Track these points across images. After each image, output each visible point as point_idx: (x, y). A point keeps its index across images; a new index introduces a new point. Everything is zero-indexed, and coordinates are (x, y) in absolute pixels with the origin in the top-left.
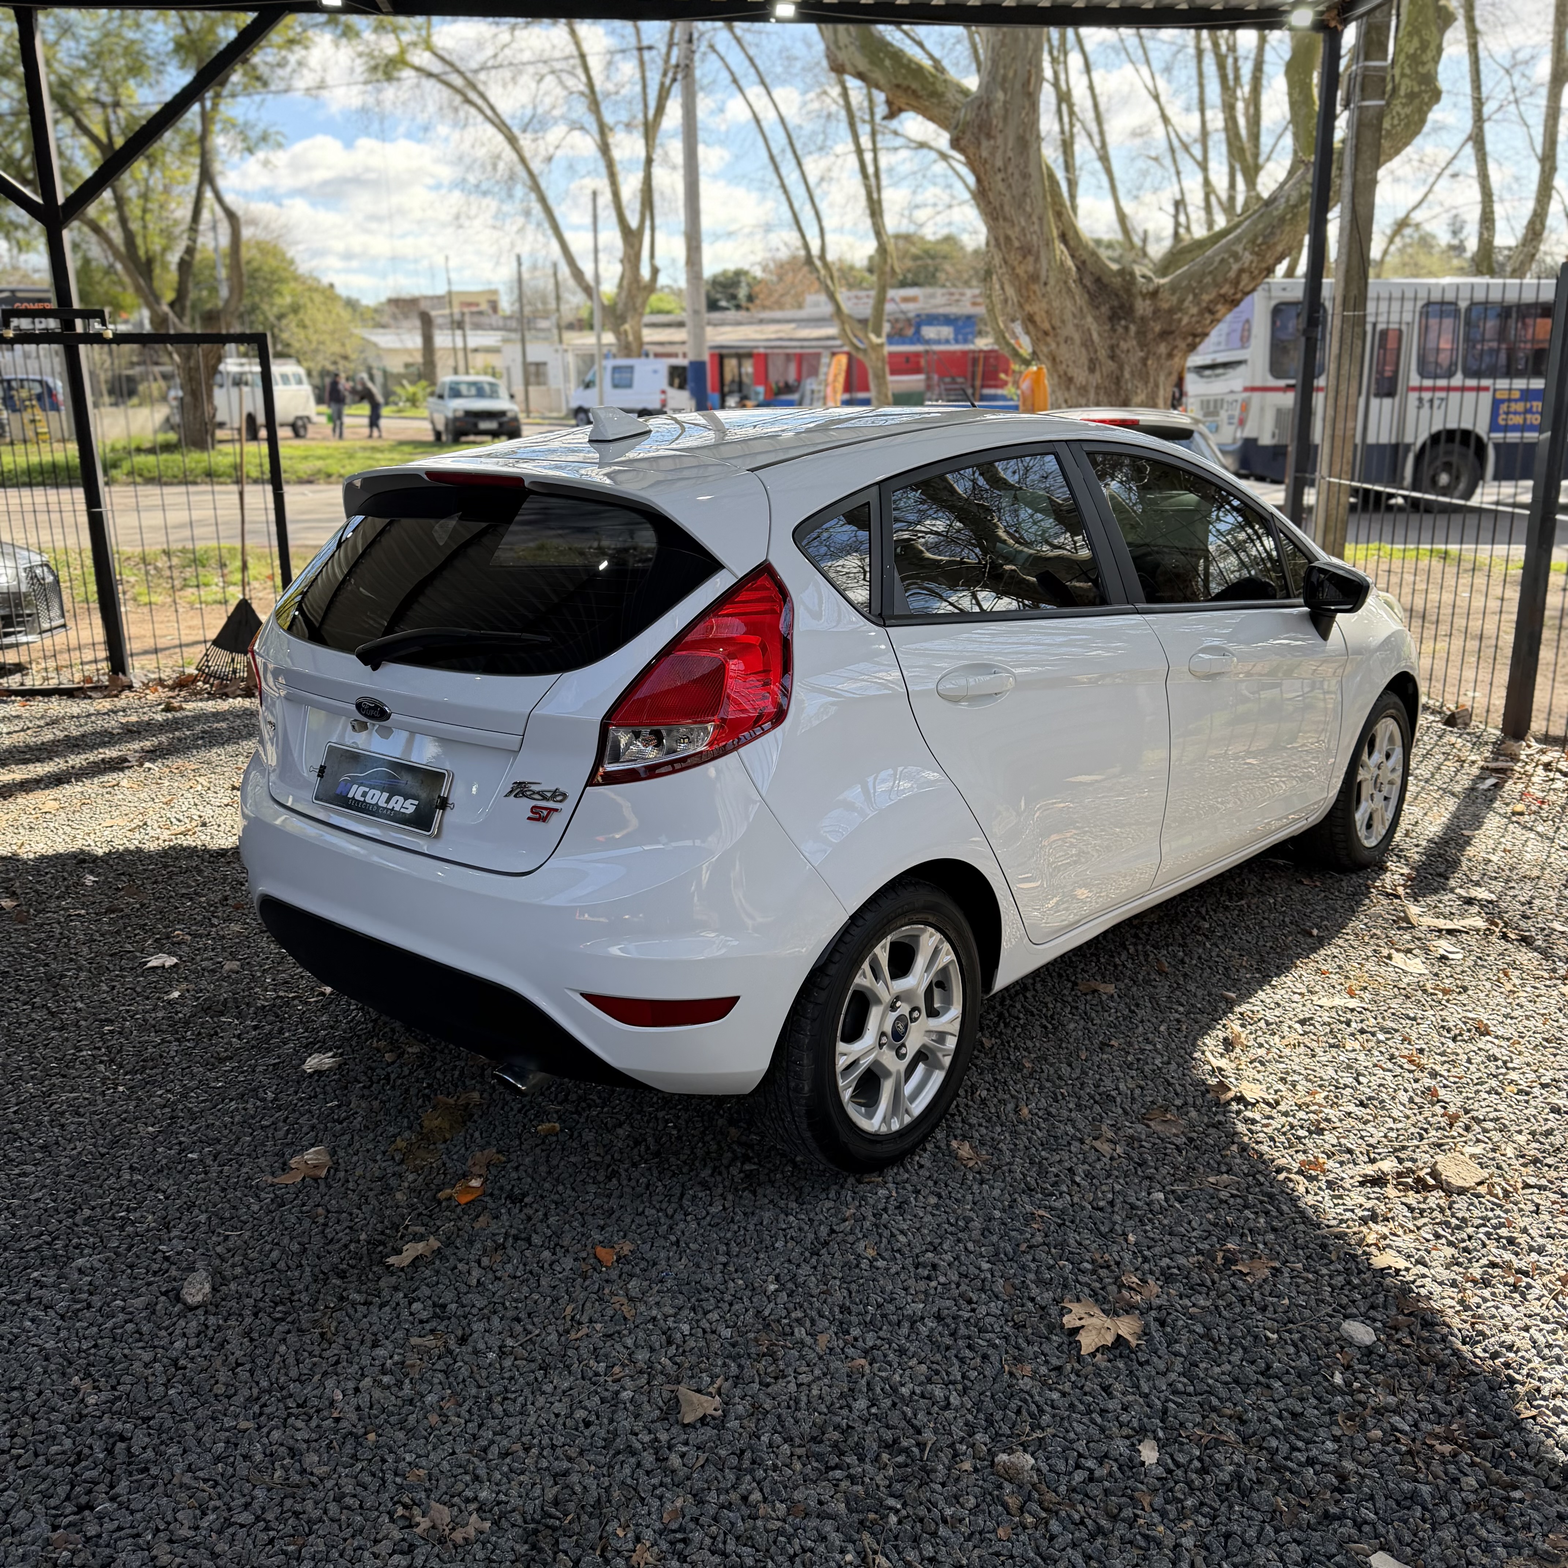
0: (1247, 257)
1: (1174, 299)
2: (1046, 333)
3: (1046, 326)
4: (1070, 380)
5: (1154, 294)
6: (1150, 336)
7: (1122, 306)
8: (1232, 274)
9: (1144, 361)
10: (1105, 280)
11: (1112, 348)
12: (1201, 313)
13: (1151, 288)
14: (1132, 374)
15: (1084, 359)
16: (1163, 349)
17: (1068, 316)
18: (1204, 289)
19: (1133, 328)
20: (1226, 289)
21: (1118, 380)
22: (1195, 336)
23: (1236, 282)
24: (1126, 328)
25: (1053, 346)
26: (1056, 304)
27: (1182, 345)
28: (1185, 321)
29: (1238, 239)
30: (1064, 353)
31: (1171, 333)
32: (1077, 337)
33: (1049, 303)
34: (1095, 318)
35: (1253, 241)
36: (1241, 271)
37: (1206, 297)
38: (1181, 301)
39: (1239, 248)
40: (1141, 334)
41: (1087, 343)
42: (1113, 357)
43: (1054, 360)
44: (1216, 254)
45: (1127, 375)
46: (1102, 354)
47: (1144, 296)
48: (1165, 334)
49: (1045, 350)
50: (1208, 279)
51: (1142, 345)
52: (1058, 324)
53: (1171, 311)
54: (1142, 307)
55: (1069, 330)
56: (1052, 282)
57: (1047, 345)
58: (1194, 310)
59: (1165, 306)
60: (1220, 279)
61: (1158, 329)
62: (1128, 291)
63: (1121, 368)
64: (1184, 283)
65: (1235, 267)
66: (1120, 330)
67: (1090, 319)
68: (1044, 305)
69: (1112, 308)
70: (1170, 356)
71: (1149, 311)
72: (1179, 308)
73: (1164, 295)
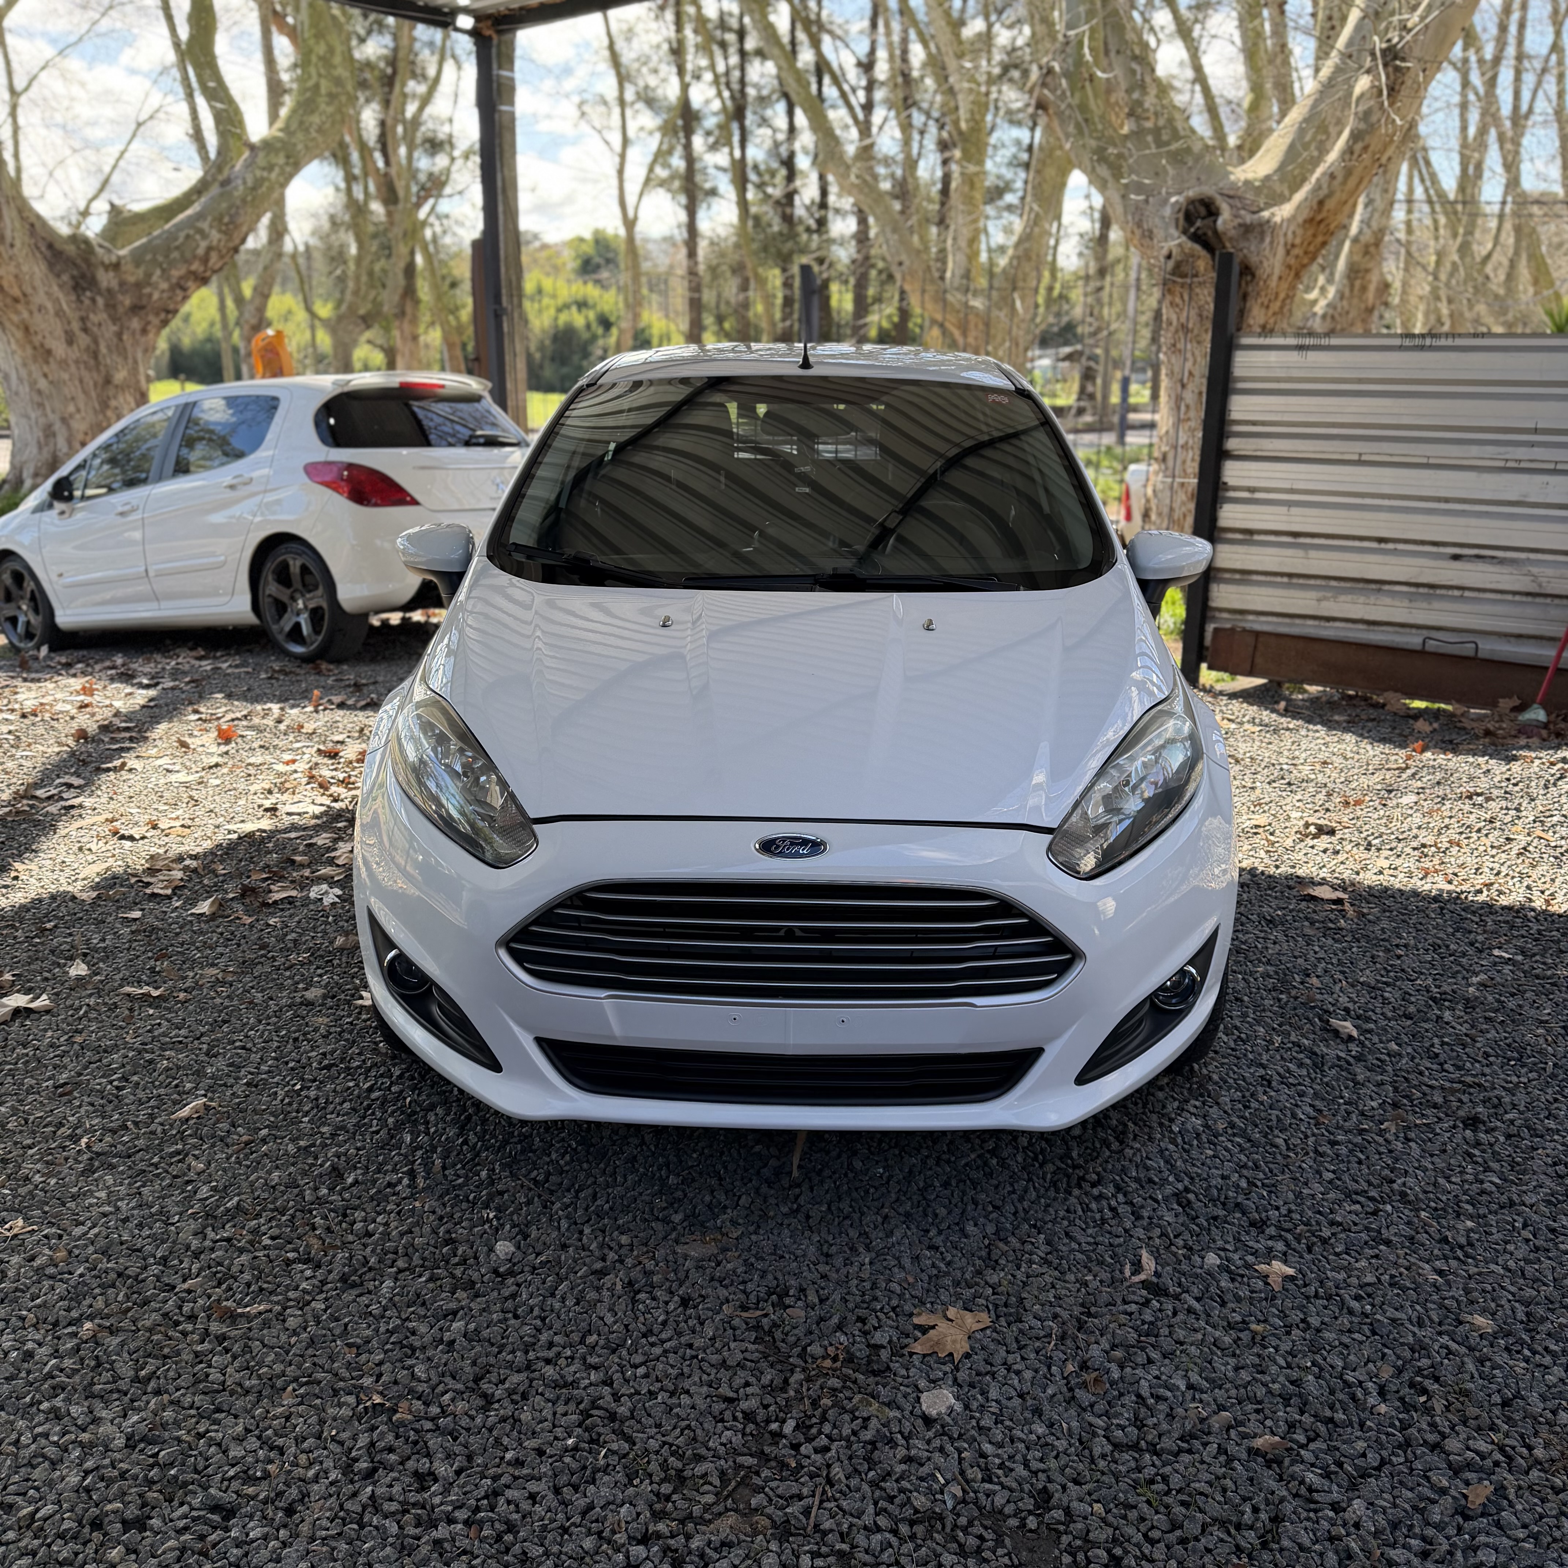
0: (215, 236)
1: (140, 273)
2: (16, 300)
3: (16, 292)
4: (49, 352)
5: (116, 266)
6: (121, 310)
7: (83, 276)
8: (201, 251)
9: (119, 335)
10: (58, 246)
11: (83, 319)
12: (172, 288)
13: (114, 259)
14: (109, 348)
15: (59, 332)
16: (135, 324)
17: (38, 283)
18: (172, 264)
19: (100, 301)
20: (196, 266)
21: (95, 355)
22: (168, 312)
23: (205, 260)
24: (93, 300)
25: (26, 315)
26: (25, 268)
27: (155, 321)
28: (156, 296)
29: (200, 216)
30: (39, 322)
31: (142, 308)
32: (49, 305)
33: (18, 266)
34: (61, 286)
35: (220, 219)
36: (209, 249)
37: (176, 273)
38: (149, 275)
39: (205, 225)
40: (111, 306)
41: (59, 313)
42: (85, 330)
43: (27, 329)
44: (179, 227)
45: (103, 350)
46: (76, 326)
47: (107, 267)
48: (137, 309)
49: (15, 318)
50: (175, 255)
51: (115, 319)
52: (29, 290)
53: (138, 285)
54: (106, 279)
55: (40, 298)
56: (18, 243)
57: (17, 312)
58: (164, 286)
59: (132, 279)
60: (188, 255)
61: (128, 302)
62: (87, 261)
63: (96, 341)
64: (149, 257)
65: (203, 244)
66: (87, 302)
67: (55, 288)
68: (12, 269)
69: (73, 277)
70: (144, 331)
71: (114, 284)
72: (147, 281)
73: (128, 267)
